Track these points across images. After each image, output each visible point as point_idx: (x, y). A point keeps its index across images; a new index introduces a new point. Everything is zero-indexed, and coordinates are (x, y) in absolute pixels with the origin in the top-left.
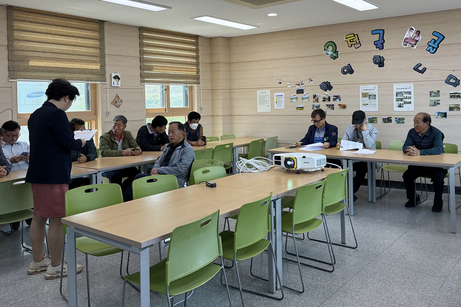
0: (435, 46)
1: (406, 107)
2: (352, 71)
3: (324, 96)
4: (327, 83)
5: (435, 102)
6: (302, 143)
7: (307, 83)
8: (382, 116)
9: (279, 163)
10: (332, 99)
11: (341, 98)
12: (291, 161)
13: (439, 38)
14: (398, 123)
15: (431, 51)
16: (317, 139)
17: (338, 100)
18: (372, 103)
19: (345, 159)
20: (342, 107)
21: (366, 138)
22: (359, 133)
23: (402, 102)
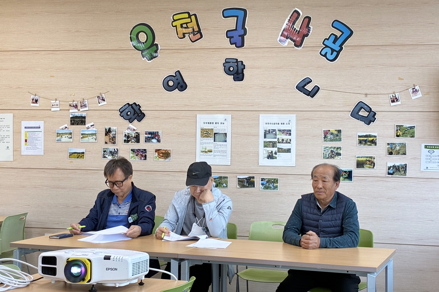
0: (336, 47)
1: (282, 160)
2: (184, 85)
3: (127, 132)
4: (134, 106)
5: (332, 151)
6: (84, 226)
7: (93, 104)
8: (237, 175)
9: (53, 272)
10: (142, 138)
11: (161, 136)
12: (79, 266)
13: (343, 33)
14: (267, 188)
15: (329, 56)
16: (115, 219)
17: (154, 141)
18: (219, 149)
19: (175, 259)
20: (161, 155)
21: (211, 217)
22: (197, 206)
23: (275, 150)
